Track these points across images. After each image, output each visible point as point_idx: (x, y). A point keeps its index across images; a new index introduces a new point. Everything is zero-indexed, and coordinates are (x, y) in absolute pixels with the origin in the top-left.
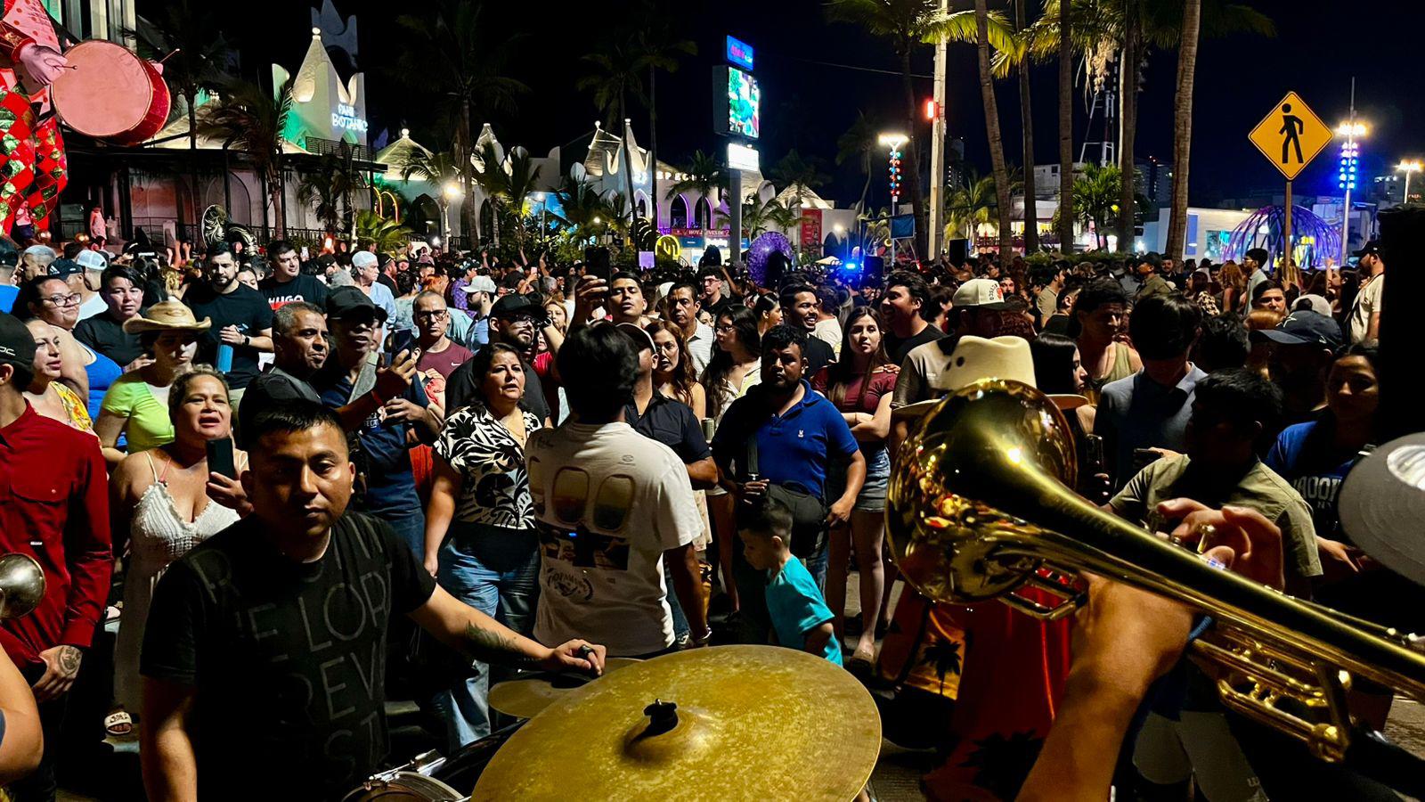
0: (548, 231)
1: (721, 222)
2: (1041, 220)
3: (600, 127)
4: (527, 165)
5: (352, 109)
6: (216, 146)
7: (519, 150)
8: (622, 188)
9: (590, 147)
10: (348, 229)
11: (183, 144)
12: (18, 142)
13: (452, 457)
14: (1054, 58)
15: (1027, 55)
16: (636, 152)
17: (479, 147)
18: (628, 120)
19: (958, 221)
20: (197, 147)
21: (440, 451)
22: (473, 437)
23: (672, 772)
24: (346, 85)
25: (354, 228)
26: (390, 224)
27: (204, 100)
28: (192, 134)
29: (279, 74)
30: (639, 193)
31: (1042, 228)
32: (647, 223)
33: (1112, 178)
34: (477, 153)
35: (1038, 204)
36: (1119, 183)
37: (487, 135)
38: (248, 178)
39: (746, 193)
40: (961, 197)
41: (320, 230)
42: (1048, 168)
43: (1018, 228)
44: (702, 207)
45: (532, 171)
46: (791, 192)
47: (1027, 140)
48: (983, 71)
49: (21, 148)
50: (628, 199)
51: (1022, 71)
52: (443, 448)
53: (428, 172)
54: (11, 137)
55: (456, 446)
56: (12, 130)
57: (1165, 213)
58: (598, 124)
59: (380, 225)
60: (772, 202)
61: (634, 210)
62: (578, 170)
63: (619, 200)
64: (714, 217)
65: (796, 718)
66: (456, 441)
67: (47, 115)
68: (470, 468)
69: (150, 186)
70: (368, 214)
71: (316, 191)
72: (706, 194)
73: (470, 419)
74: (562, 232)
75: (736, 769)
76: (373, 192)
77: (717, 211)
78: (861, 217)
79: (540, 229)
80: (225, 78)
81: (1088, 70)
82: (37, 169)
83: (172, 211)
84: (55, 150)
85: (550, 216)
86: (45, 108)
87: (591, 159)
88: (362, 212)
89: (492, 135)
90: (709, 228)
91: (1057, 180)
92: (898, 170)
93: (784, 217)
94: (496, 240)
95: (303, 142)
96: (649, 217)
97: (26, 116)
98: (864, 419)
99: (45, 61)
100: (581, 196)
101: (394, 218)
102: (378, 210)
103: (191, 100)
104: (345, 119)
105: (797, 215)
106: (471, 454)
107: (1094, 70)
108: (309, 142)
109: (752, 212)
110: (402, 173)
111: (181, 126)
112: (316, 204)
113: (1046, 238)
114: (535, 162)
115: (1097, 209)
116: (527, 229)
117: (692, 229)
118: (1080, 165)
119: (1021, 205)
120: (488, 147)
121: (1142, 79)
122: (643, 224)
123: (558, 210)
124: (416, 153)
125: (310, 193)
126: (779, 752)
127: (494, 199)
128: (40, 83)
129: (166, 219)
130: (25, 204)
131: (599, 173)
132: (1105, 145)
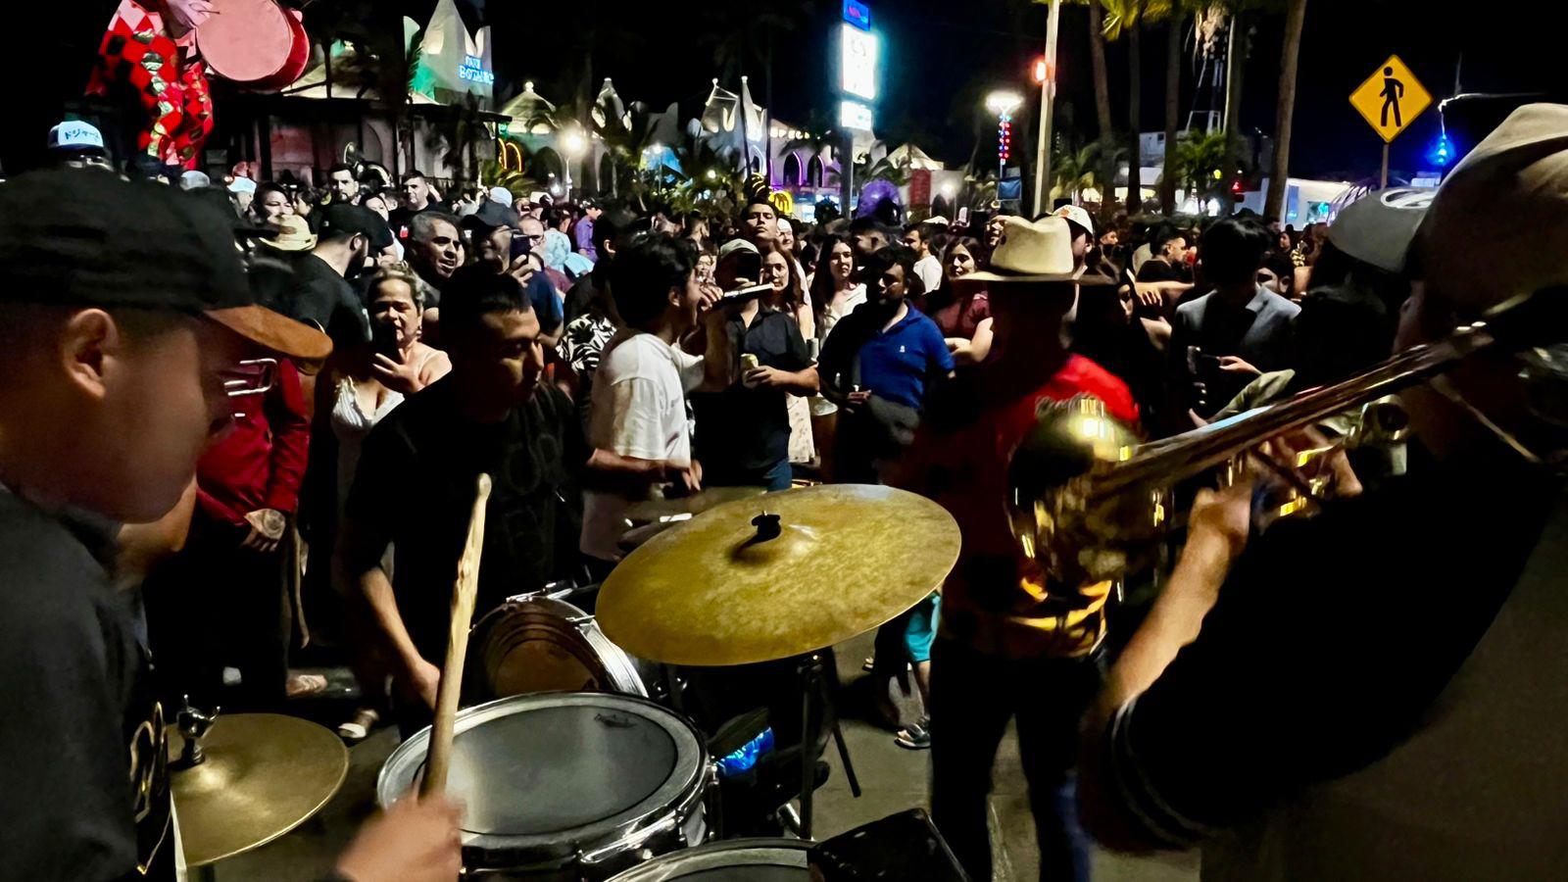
0: (665, 184)
1: (832, 181)
2: (1145, 187)
3: (717, 84)
4: (646, 120)
5: (479, 61)
6: (351, 95)
7: (639, 105)
8: (738, 144)
9: (708, 104)
10: (474, 178)
11: (320, 93)
12: (165, 84)
13: (572, 361)
14: (1165, 23)
15: (1139, 19)
16: (752, 109)
17: (600, 101)
18: (745, 79)
19: (1064, 184)
20: (333, 95)
21: (561, 355)
22: (592, 343)
23: (775, 571)
24: (473, 37)
25: (480, 177)
26: (514, 174)
27: (342, 49)
28: (328, 84)
29: (410, 26)
30: (754, 150)
31: (1146, 194)
32: (761, 179)
33: (1215, 143)
34: (599, 107)
35: (1143, 171)
36: (1222, 148)
37: (608, 90)
38: (380, 127)
39: (857, 153)
40: (1067, 162)
41: (447, 179)
42: (1155, 135)
43: (1122, 194)
44: (815, 165)
45: (650, 126)
46: (902, 152)
47: (1135, 105)
48: (1093, 33)
49: (169, 90)
50: (743, 153)
51: (1134, 35)
52: (564, 352)
53: (550, 125)
54: (160, 79)
55: (576, 351)
56: (160, 72)
57: (1265, 183)
58: (715, 81)
59: (504, 175)
60: (883, 162)
61: (748, 166)
62: (695, 125)
63: (735, 156)
64: (826, 176)
65: (886, 532)
66: (577, 346)
67: (192, 60)
68: (589, 372)
69: (289, 133)
70: (493, 163)
71: (444, 141)
72: (818, 152)
73: (590, 326)
74: (678, 185)
75: (831, 568)
76: (497, 143)
77: (829, 169)
78: (969, 178)
79: (657, 182)
80: (358, 29)
81: (1198, 35)
82: (184, 110)
83: (308, 157)
84: (201, 93)
85: (666, 171)
86: (191, 53)
87: (708, 115)
88: (487, 162)
89: (612, 90)
90: (820, 185)
91: (1161, 148)
92: (1007, 133)
93: (895, 176)
94: (615, 192)
95: (432, 93)
96: (763, 172)
97: (174, 59)
98: (962, 345)
99: (190, 5)
100: (697, 151)
101: (517, 169)
102: (503, 162)
103: (327, 51)
104: (472, 71)
105: (906, 175)
106: (590, 359)
107: (1203, 35)
108: (439, 92)
109: (863, 172)
110: (526, 125)
111: (318, 75)
112: (444, 152)
113: (1150, 205)
114: (653, 118)
115: (1200, 173)
116: (645, 182)
117: (804, 185)
118: (1186, 133)
119: (1125, 171)
120: (609, 100)
121: (1250, 46)
122: (756, 180)
123: (674, 165)
124: (539, 106)
125: (438, 142)
126: (870, 555)
127: (614, 152)
128: (186, 28)
129: (302, 165)
130: (173, 144)
131: (715, 129)
132: (1212, 114)
